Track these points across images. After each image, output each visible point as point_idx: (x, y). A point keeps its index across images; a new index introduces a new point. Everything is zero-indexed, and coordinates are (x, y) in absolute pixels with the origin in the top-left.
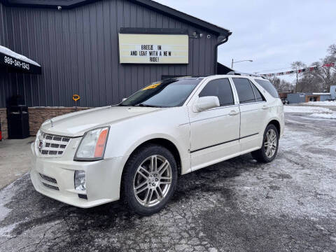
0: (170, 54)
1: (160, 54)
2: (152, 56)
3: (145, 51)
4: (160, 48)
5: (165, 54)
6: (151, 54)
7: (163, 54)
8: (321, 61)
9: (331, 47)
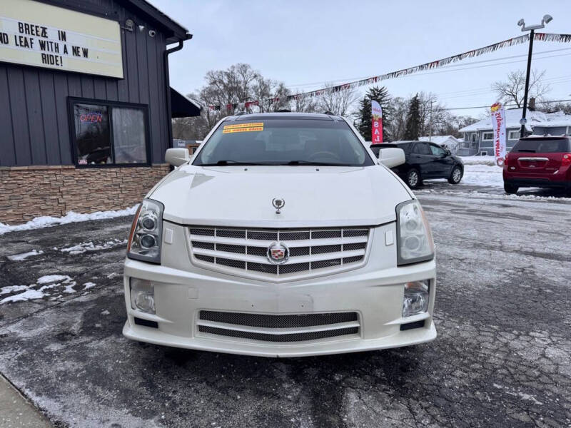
0: (86, 53)
1: (66, 51)
2: (46, 52)
3: (29, 37)
4: (63, 36)
5: (75, 51)
6: (42, 46)
7: (70, 50)
8: (197, 94)
9: (208, 74)
